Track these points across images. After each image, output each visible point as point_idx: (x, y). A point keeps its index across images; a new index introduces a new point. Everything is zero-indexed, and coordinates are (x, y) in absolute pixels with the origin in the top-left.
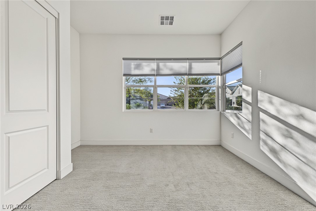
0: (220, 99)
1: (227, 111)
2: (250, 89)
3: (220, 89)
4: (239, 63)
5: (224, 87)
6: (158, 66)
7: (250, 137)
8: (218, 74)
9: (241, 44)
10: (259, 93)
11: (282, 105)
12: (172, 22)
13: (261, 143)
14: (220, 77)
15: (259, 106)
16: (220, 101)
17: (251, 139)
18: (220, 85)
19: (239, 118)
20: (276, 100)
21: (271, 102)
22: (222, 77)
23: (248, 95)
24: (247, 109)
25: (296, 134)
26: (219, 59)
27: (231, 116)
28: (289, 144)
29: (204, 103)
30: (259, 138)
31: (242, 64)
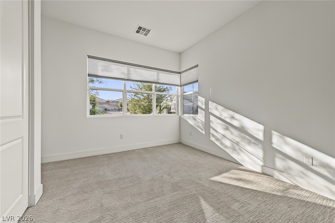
0: (179, 105)
1: (185, 115)
2: (204, 99)
3: (179, 98)
4: (195, 80)
5: (183, 96)
6: (129, 71)
7: (204, 132)
8: (178, 86)
9: (197, 66)
10: (210, 103)
11: (223, 111)
12: (148, 34)
13: (211, 135)
14: (179, 88)
15: (210, 111)
16: (179, 107)
17: (204, 134)
18: (179, 94)
19: (195, 120)
20: (220, 108)
21: (217, 109)
22: (181, 88)
23: (202, 104)
24: (202, 113)
25: (230, 128)
26: (179, 73)
27: (189, 118)
28: (227, 133)
29: (163, 109)
30: (210, 133)
31: (198, 81)
